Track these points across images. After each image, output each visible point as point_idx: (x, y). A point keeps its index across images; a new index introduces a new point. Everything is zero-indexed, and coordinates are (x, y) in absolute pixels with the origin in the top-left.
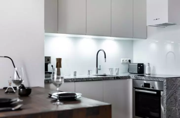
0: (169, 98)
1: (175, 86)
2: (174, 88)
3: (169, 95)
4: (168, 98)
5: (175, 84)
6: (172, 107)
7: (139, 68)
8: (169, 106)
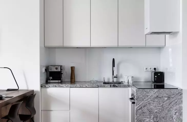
0: (140, 109)
1: (148, 97)
2: (148, 99)
3: (140, 106)
4: (138, 108)
5: (148, 95)
6: (144, 119)
7: (156, 77)
8: (140, 117)
